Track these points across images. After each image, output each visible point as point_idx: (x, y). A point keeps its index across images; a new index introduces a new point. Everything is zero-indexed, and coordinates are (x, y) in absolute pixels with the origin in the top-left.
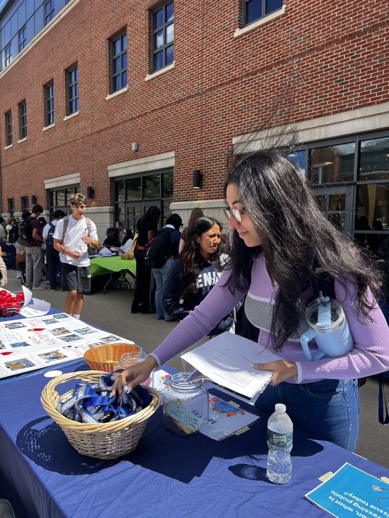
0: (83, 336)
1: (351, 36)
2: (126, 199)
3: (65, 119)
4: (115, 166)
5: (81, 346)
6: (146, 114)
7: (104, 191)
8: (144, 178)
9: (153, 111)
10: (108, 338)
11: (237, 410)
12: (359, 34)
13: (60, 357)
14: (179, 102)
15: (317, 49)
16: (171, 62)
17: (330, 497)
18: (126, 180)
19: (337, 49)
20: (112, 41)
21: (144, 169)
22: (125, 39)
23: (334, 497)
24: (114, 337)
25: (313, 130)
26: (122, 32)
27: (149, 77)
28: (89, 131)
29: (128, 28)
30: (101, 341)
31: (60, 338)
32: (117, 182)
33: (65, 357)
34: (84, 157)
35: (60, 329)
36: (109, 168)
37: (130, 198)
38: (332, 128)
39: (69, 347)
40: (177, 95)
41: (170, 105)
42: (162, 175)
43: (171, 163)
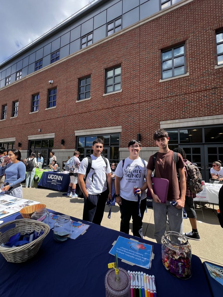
0: (15, 202)
1: (108, 108)
2: (35, 147)
3: (11, 118)
4: (31, 136)
5: (15, 207)
6: (45, 120)
7: (26, 144)
8: (43, 141)
9: (48, 120)
10: (27, 202)
11: (81, 224)
12: (110, 108)
13: (6, 213)
14: (57, 118)
15: (100, 110)
16: (55, 106)
17: (117, 251)
18: (35, 141)
19: (104, 111)
20: (33, 96)
21: (43, 138)
22: (39, 96)
23: (118, 250)
24: (30, 201)
25: (98, 131)
26: (38, 94)
27: (46, 109)
28: (21, 123)
29: (40, 93)
30: (25, 203)
31: (3, 205)
32: (31, 142)
33: (9, 213)
34: (18, 132)
35: (2, 201)
36: (28, 137)
37: (36, 147)
38: (103, 131)
39: (9, 208)
40: (56, 116)
41: (54, 118)
42: (50, 140)
43: (53, 137)
